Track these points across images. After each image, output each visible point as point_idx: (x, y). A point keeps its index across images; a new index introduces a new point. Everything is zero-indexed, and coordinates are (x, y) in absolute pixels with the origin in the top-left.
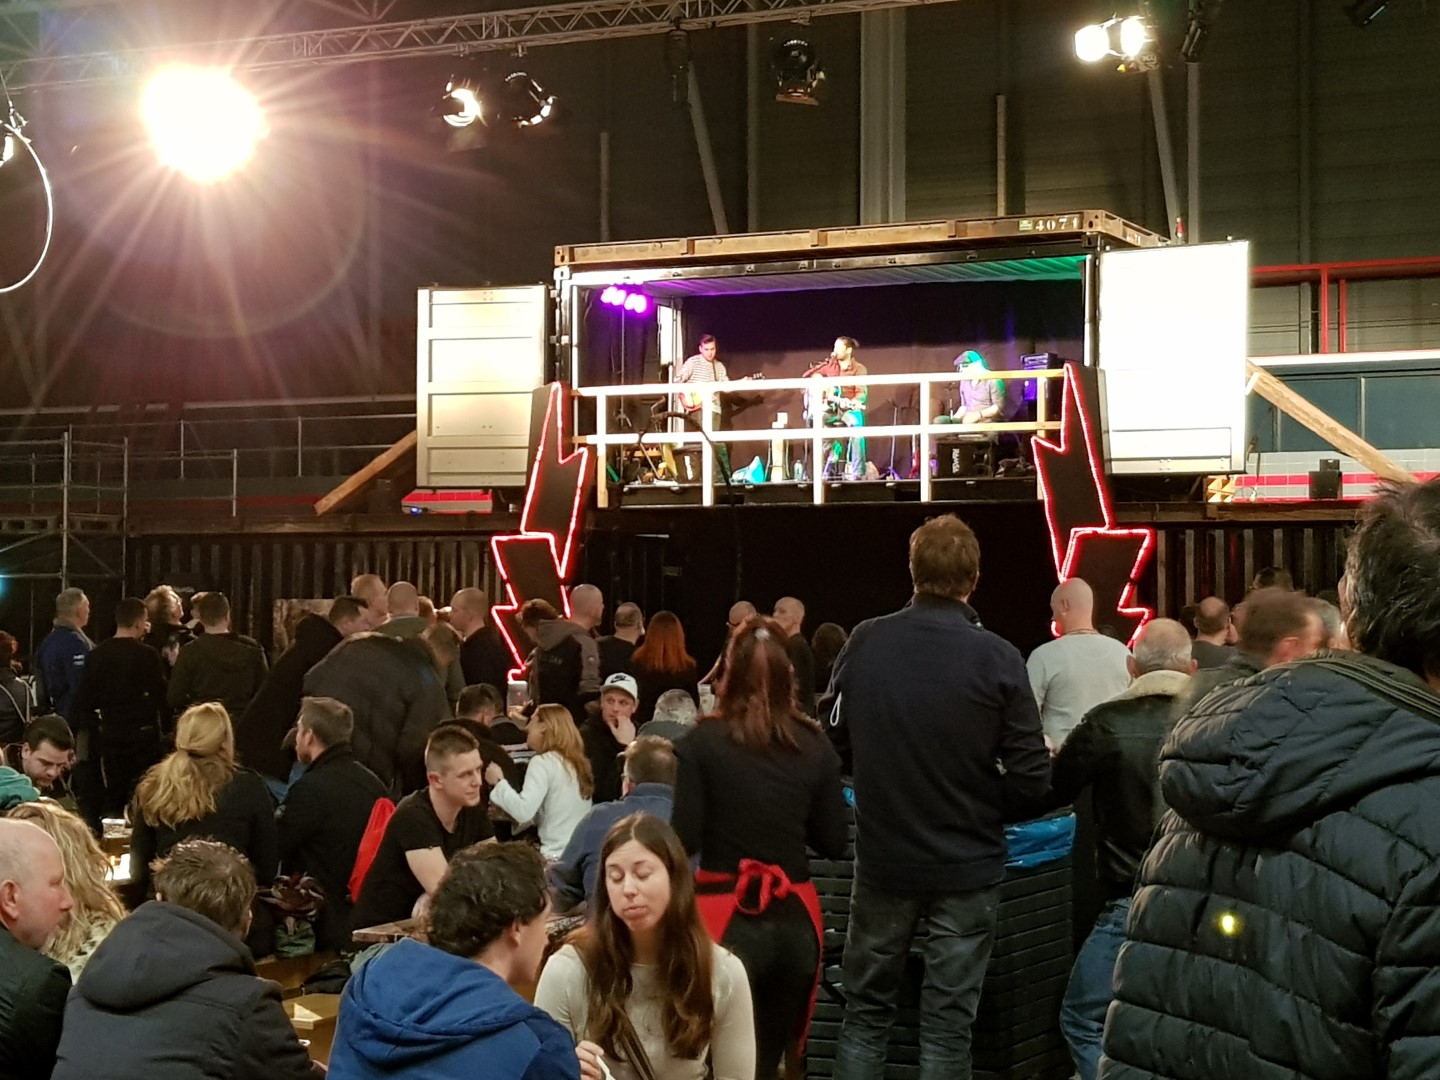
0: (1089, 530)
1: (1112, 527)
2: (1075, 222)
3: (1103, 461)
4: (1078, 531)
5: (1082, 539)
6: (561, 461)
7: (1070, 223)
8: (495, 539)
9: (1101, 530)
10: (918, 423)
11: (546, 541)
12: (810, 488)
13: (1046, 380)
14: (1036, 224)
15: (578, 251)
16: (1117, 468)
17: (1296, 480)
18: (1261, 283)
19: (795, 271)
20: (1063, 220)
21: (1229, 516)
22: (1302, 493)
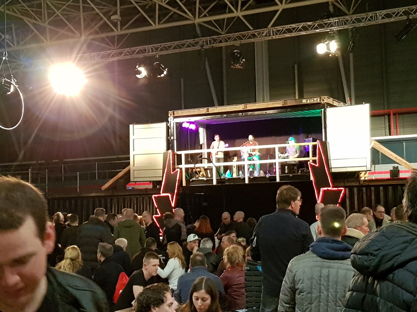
0: (326, 189)
1: (333, 187)
2: (319, 100)
3: (329, 168)
4: (322, 189)
5: (324, 191)
6: (172, 173)
7: (317, 100)
8: (153, 196)
9: (329, 188)
10: (275, 159)
11: (168, 196)
12: (244, 178)
13: (312, 145)
14: (307, 101)
15: (175, 112)
16: (333, 170)
17: (386, 173)
18: (373, 116)
19: (238, 116)
20: (315, 99)
21: (367, 184)
22: (388, 176)
